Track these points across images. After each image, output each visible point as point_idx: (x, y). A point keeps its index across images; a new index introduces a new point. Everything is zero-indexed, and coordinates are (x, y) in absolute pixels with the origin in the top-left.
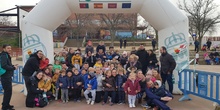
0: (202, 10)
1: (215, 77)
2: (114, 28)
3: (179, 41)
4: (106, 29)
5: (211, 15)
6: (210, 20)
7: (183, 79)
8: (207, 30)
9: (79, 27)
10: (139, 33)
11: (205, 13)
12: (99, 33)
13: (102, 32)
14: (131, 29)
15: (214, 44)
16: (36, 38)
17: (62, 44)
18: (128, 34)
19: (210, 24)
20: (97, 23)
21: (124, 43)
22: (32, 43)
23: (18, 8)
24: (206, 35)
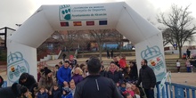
0: (179, 23)
1: (190, 90)
3: (154, 54)
4: (94, 42)
5: (188, 27)
6: (188, 31)
7: (161, 91)
10: (125, 44)
11: (182, 25)
13: (93, 45)
14: (117, 41)
15: (194, 53)
17: (57, 56)
18: (115, 46)
19: (188, 34)
21: (110, 53)
23: (6, 28)
24: (186, 44)
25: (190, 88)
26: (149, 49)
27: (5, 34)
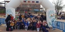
0: (59, 4)
1: (62, 23)
2: (33, 8)
4: (31, 8)
5: (61, 5)
6: (61, 7)
7: (53, 23)
8: (60, 10)
9: (23, 8)
10: (41, 10)
11: (60, 5)
12: (29, 10)
13: (30, 9)
16: (10, 11)
18: (38, 10)
19: (61, 8)
20: (29, 6)
22: (9, 12)
23: (5, 1)
24: (60, 11)
25: (62, 22)
26: (51, 11)
27: (5, 4)
